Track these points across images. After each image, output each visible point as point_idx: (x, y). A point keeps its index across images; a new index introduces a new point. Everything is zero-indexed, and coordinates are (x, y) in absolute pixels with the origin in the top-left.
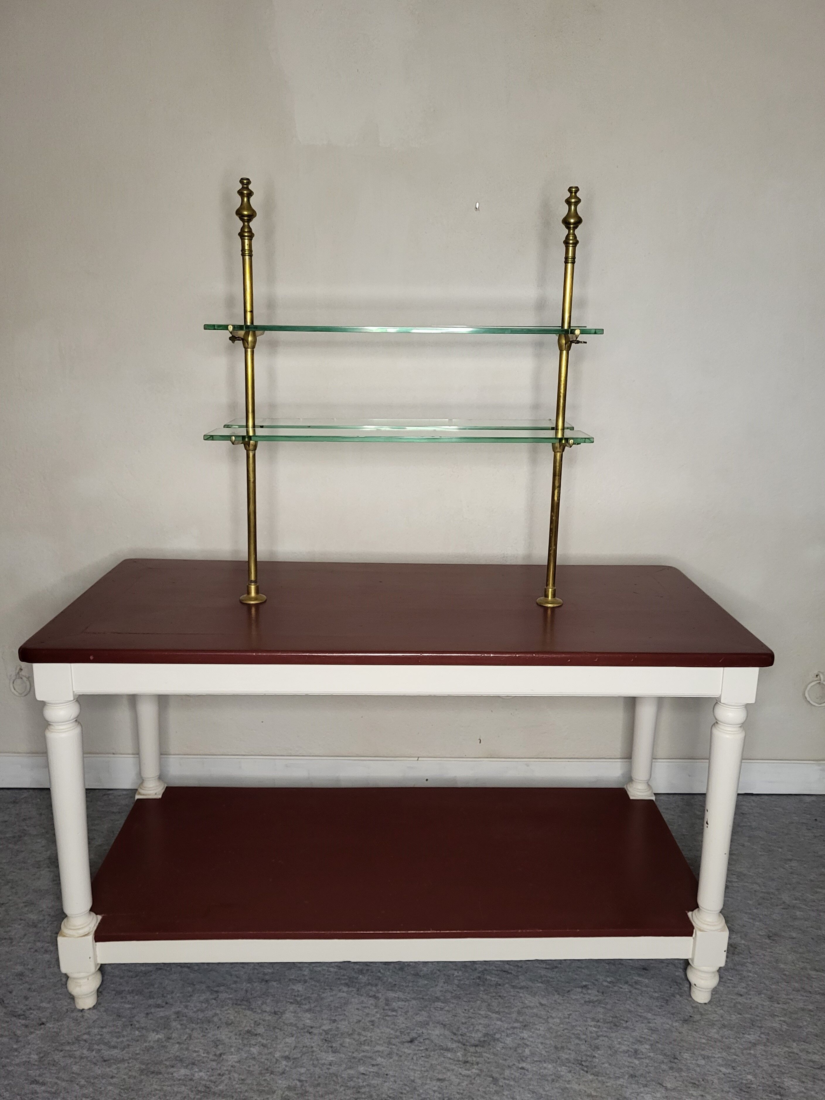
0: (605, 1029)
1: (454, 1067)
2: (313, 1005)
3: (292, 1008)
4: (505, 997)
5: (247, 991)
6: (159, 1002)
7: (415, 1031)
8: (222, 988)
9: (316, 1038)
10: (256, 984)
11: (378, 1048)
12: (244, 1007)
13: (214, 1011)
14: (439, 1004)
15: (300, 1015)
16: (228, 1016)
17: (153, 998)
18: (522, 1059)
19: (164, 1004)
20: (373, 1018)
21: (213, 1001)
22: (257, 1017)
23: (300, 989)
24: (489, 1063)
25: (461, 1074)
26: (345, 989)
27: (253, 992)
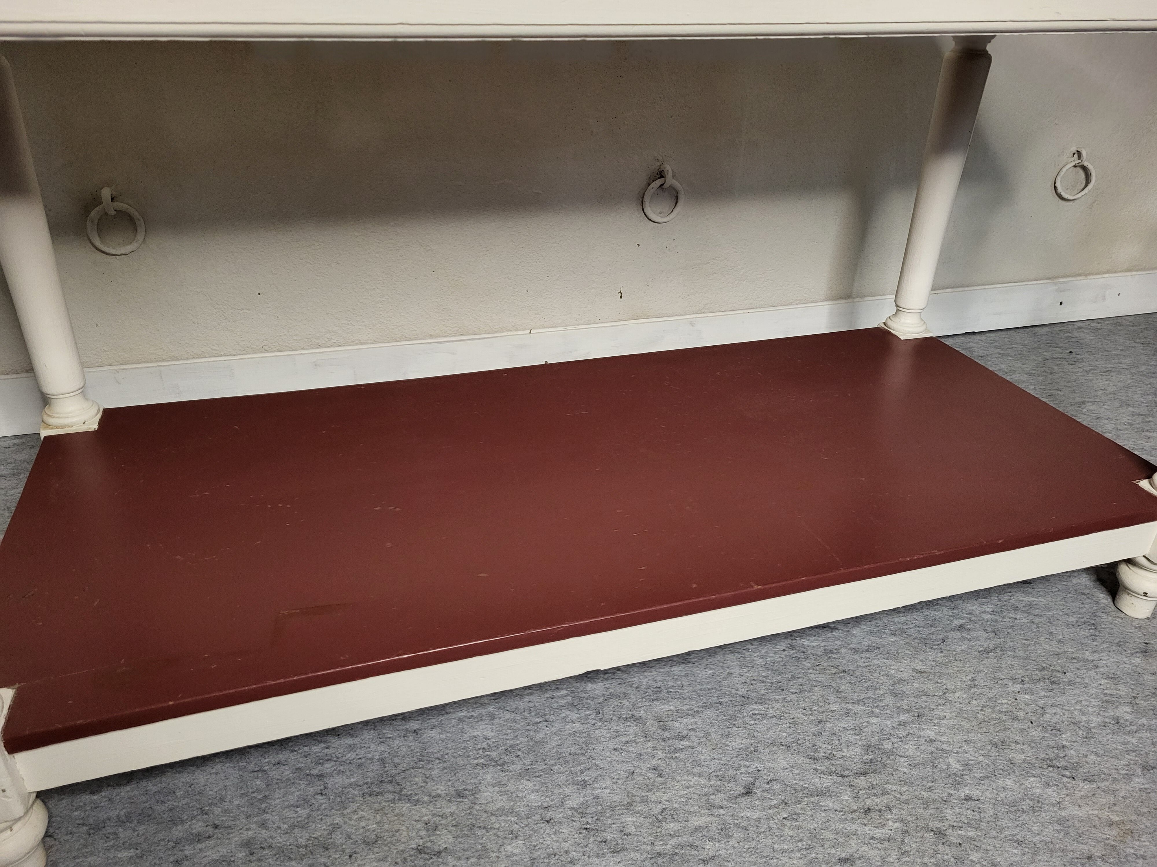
0: (1042, 694)
1: (854, 827)
2: (527, 762)
3: (489, 776)
4: (853, 671)
5: (382, 760)
6: (198, 826)
7: (743, 770)
8: (328, 767)
9: (565, 829)
10: (397, 742)
11: (695, 821)
12: (390, 796)
13: (329, 820)
14: (754, 708)
15: (510, 787)
16: (363, 824)
17: (183, 822)
18: (957, 781)
19: (210, 830)
20: (654, 762)
21: (319, 797)
22: (425, 812)
23: (489, 734)
24: (907, 802)
25: (873, 838)
26: (574, 716)
27: (396, 760)
